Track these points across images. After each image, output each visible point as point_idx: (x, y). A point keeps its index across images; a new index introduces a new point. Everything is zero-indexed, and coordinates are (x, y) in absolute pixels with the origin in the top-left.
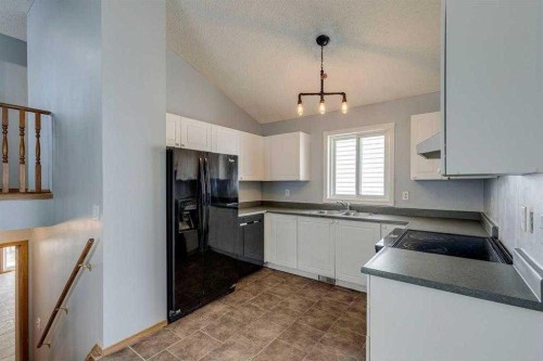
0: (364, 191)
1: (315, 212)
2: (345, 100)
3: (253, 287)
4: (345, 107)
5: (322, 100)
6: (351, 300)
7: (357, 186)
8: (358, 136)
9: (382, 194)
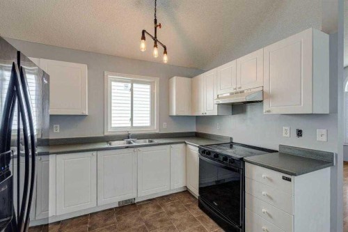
0: (135, 123)
1: (106, 145)
2: (165, 52)
4: (165, 58)
5: (156, 45)
7: (132, 120)
8: (133, 82)
9: (149, 125)
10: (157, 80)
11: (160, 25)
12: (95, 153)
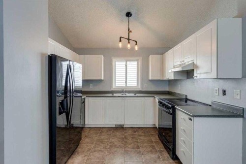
0: (128, 84)
1: (110, 95)
2: (136, 44)
3: (87, 140)
4: (136, 48)
5: (129, 42)
6: (135, 132)
7: (126, 82)
8: (126, 61)
9: (136, 85)
10: (140, 58)
11: (131, 32)
12: (104, 98)
